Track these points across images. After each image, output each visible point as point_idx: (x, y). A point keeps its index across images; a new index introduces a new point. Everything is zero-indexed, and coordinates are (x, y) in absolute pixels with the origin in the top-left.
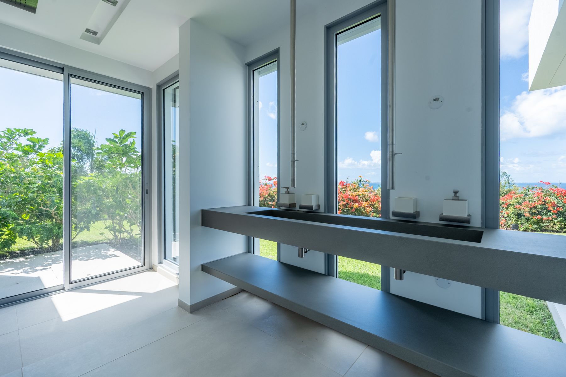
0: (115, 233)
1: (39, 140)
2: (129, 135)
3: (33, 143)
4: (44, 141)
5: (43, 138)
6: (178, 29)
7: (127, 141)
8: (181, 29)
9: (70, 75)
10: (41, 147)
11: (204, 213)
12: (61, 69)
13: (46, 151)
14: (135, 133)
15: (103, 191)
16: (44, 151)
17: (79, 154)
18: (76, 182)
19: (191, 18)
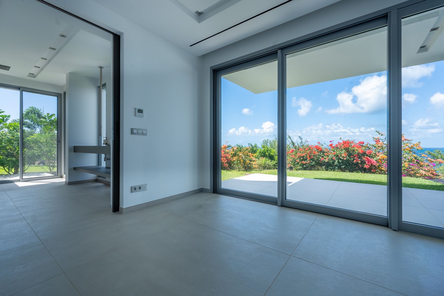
0: (50, 168)
1: (6, 116)
2: (52, 115)
3: (3, 118)
4: (8, 116)
5: (8, 115)
6: (66, 75)
7: (52, 118)
8: (67, 75)
9: (23, 91)
10: (7, 120)
11: (75, 147)
12: (19, 88)
13: (10, 122)
14: (55, 115)
15: (41, 143)
16: (8, 122)
17: (32, 123)
18: (27, 138)
19: (69, 72)
